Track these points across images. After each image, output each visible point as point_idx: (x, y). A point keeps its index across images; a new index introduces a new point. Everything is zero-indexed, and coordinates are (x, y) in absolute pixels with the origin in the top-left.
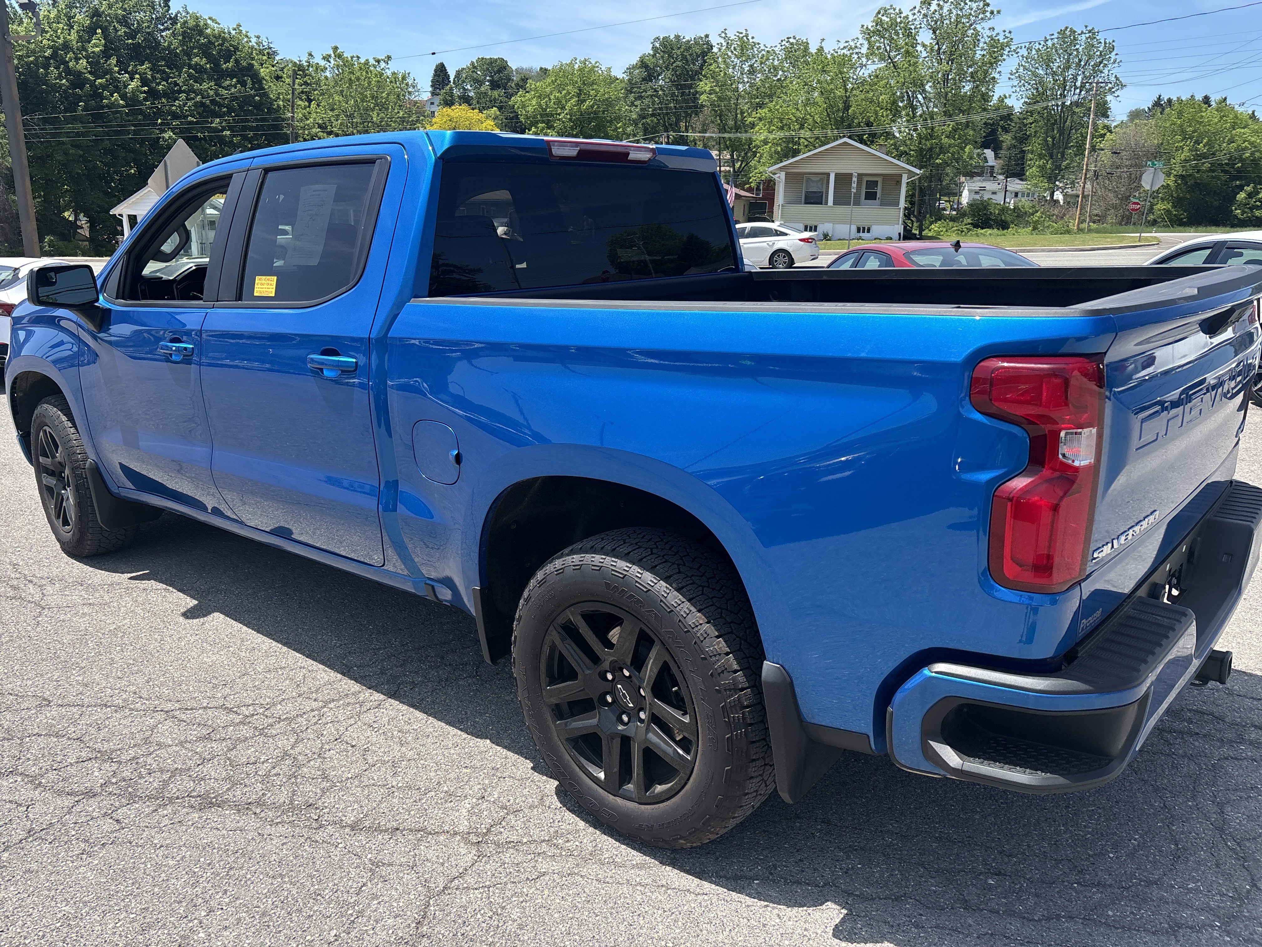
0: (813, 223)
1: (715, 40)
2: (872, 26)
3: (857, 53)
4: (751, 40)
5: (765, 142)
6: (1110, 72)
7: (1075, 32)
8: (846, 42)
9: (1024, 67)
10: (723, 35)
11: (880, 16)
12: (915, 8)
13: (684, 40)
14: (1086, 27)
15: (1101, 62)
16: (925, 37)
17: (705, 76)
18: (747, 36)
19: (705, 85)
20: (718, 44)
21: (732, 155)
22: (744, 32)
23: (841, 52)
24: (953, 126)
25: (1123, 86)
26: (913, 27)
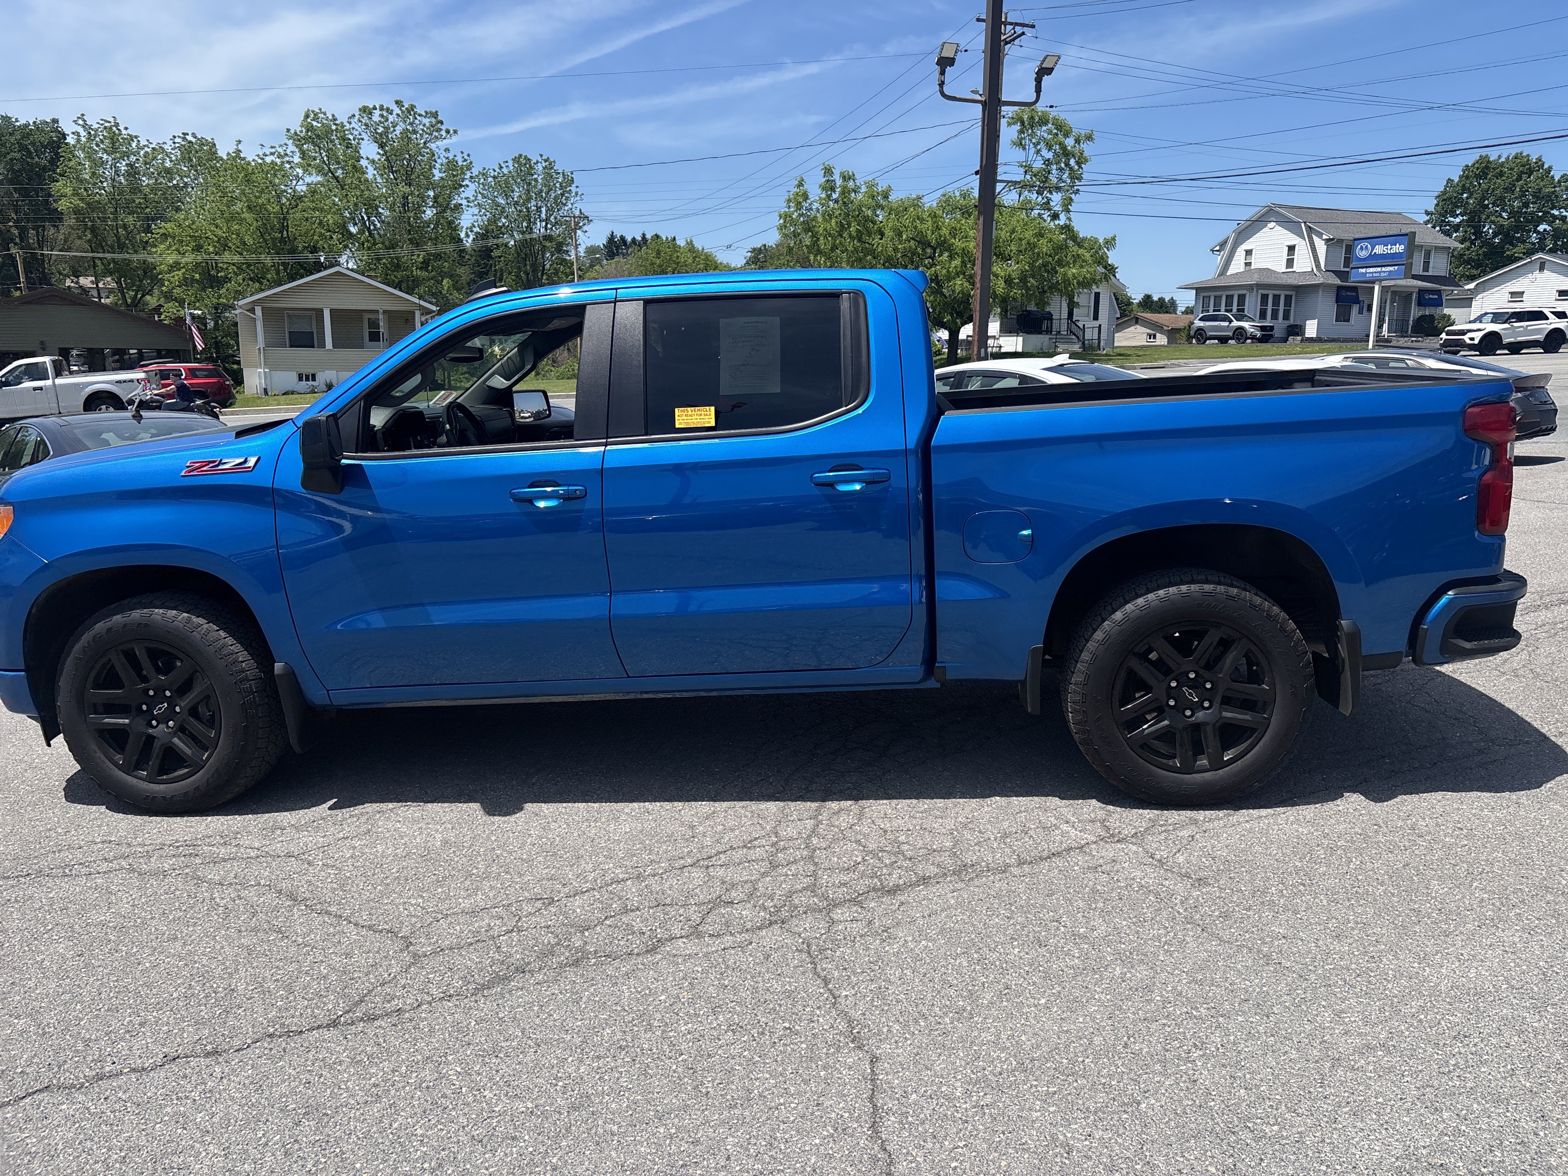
0: (310, 371)
1: (68, 127)
2: (302, 132)
3: (288, 162)
4: (124, 132)
5: (176, 266)
6: (575, 206)
7: (529, 159)
8: (272, 147)
9: (482, 194)
10: (81, 122)
11: (309, 120)
12: (354, 116)
13: (18, 124)
14: (541, 156)
15: (562, 195)
16: (369, 150)
17: (61, 175)
18: (117, 125)
19: (61, 187)
20: (73, 133)
21: (119, 283)
22: (112, 120)
23: (268, 160)
24: (424, 256)
25: (590, 221)
26: (351, 137)
